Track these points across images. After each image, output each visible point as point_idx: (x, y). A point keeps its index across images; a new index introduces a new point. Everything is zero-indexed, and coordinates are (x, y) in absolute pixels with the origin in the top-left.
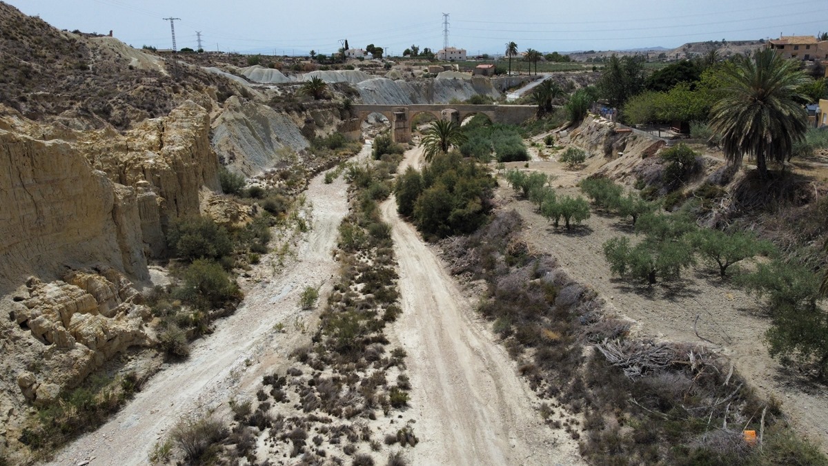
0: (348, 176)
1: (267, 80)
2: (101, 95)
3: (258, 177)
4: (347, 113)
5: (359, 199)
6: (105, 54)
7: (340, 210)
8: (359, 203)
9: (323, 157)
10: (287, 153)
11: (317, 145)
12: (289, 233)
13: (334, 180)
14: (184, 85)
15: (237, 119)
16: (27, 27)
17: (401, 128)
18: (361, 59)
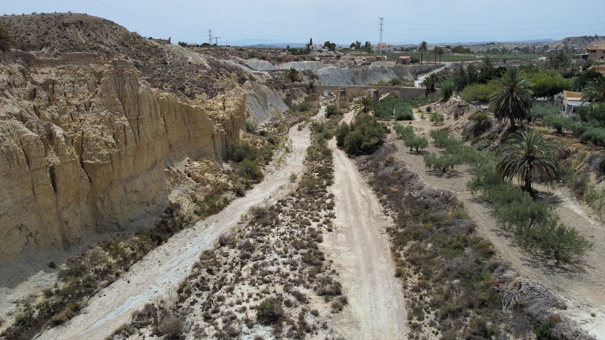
0: (311, 126)
1: (261, 68)
2: (178, 80)
3: (262, 126)
4: (311, 90)
5: (316, 138)
6: (174, 55)
7: (306, 144)
8: (316, 140)
9: (297, 116)
10: (276, 113)
11: (293, 109)
12: (281, 153)
13: (303, 129)
14: (221, 74)
15: (250, 94)
16: (132, 39)
17: (343, 100)
18: (321, 51)
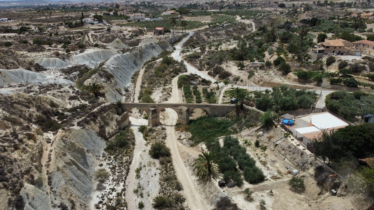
1: (53, 66)
17: (155, 118)
18: (92, 24)
